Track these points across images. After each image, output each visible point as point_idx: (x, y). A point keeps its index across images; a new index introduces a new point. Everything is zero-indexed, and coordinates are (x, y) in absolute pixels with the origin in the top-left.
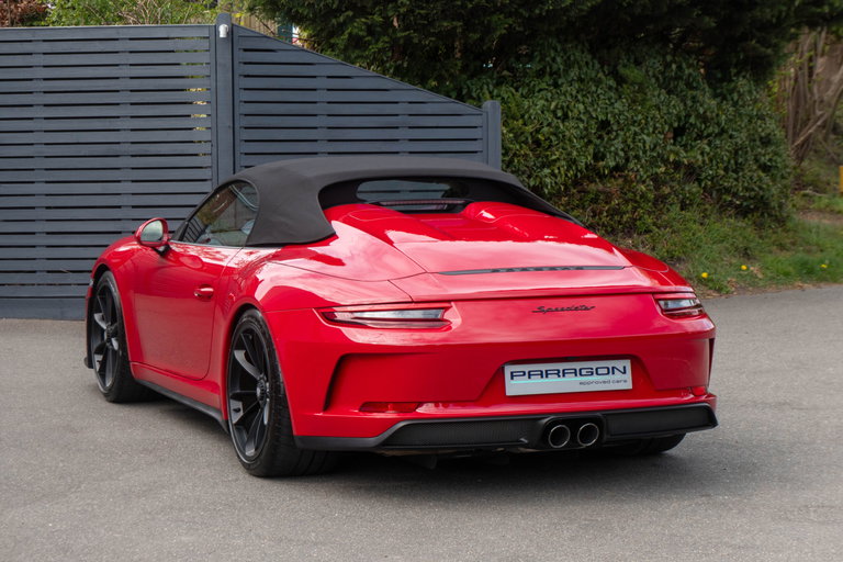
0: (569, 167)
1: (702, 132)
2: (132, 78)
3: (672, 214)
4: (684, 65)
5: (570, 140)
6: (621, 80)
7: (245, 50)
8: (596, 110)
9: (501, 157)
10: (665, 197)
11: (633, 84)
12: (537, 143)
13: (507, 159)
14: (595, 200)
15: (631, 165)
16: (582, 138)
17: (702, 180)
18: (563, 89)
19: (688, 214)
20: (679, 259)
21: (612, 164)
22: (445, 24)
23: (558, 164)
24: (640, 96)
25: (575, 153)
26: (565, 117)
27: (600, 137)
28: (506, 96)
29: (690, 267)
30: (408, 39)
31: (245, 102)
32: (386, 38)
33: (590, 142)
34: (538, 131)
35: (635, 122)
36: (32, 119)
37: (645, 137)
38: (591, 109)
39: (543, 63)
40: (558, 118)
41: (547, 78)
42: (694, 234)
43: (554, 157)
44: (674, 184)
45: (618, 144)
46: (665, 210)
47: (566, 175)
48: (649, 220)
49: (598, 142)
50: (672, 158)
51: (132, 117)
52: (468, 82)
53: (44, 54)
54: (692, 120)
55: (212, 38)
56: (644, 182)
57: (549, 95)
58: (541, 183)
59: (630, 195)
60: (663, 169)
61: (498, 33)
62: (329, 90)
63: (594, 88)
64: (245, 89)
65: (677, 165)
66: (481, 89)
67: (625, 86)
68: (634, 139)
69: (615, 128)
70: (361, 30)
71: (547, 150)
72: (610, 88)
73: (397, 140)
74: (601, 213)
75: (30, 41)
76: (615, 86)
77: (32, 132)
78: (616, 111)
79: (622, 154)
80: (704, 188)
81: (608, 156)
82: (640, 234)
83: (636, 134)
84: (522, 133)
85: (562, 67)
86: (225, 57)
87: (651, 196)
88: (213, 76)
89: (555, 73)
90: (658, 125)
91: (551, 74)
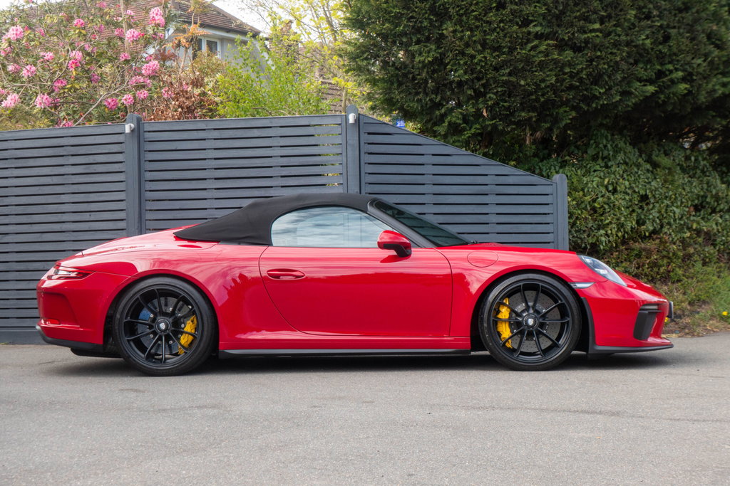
0: (619, 230)
1: (715, 209)
2: (281, 157)
3: (697, 269)
4: (700, 158)
5: (619, 208)
6: (655, 165)
7: (369, 134)
8: (638, 187)
9: (567, 220)
10: (689, 256)
11: (664, 168)
12: (594, 210)
13: (571, 221)
14: (639, 256)
15: (665, 230)
16: (628, 208)
17: (716, 245)
18: (613, 169)
19: (709, 269)
20: (704, 302)
21: (651, 228)
22: (523, 114)
23: (610, 226)
24: (670, 178)
25: (623, 219)
26: (615, 191)
27: (641, 208)
28: (569, 174)
29: (713, 307)
30: (495, 127)
31: (369, 174)
32: (478, 126)
33: (633, 211)
34: (594, 201)
35: (666, 197)
36: (205, 189)
37: (675, 209)
38: (634, 185)
39: (597, 149)
40: (609, 192)
41: (600, 161)
42: (714, 283)
43: (607, 221)
44: (696, 246)
45: (655, 213)
46: (691, 266)
47: (617, 236)
48: (680, 272)
49: (640, 211)
50: (695, 226)
51: (282, 187)
52: (540, 164)
53: (215, 139)
54: (708, 200)
55: (344, 124)
56: (674, 244)
57: (602, 174)
58: (597, 240)
59: (665, 253)
60: (688, 234)
61: (564, 123)
62: (433, 165)
63: (636, 170)
64: (369, 164)
65: (698, 232)
66: (550, 169)
67: (658, 169)
68: (666, 210)
69: (652, 201)
70: (458, 118)
71: (602, 215)
72: (648, 170)
73: (487, 204)
74: (643, 265)
75: (204, 130)
76: (651, 169)
77: (206, 199)
78: (653, 188)
79: (658, 221)
80: (718, 250)
81: (647, 221)
82: (673, 283)
83: (667, 206)
84: (582, 202)
85: (611, 153)
86: (353, 140)
87: (680, 254)
88: (344, 154)
89: (605, 158)
90: (684, 200)
91: (603, 159)
